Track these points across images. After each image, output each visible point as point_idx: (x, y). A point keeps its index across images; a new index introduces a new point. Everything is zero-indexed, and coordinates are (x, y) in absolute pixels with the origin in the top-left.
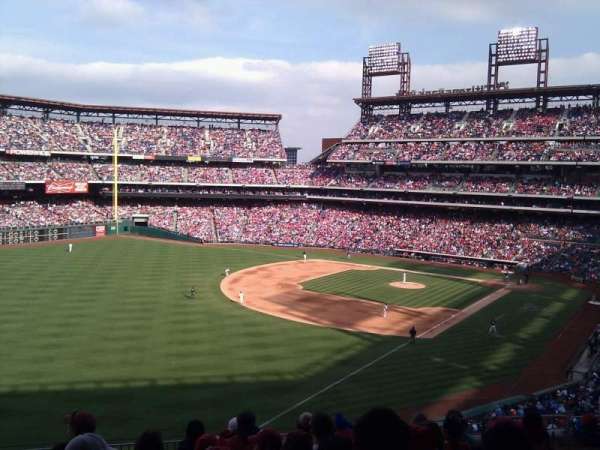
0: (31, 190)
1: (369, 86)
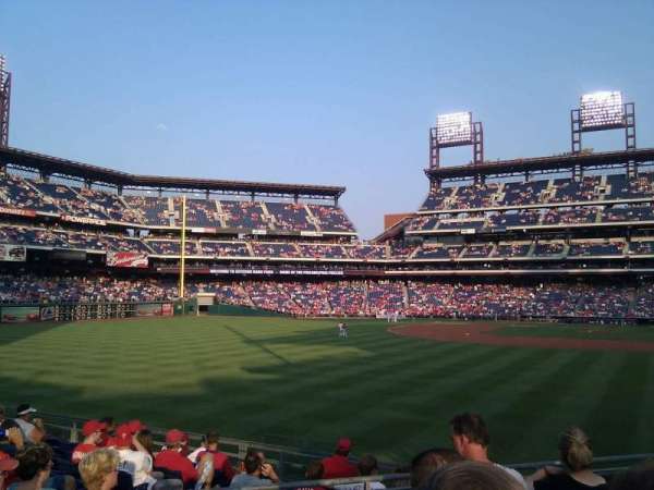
0: (90, 261)
1: (437, 157)
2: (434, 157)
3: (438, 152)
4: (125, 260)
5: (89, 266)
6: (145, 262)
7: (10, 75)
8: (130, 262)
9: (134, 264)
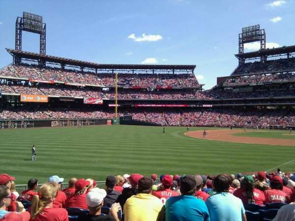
1: (242, 48)
2: (241, 48)
3: (243, 45)
4: (92, 101)
5: (77, 103)
6: (102, 102)
7: (45, 24)
8: (95, 102)
9: (97, 103)
